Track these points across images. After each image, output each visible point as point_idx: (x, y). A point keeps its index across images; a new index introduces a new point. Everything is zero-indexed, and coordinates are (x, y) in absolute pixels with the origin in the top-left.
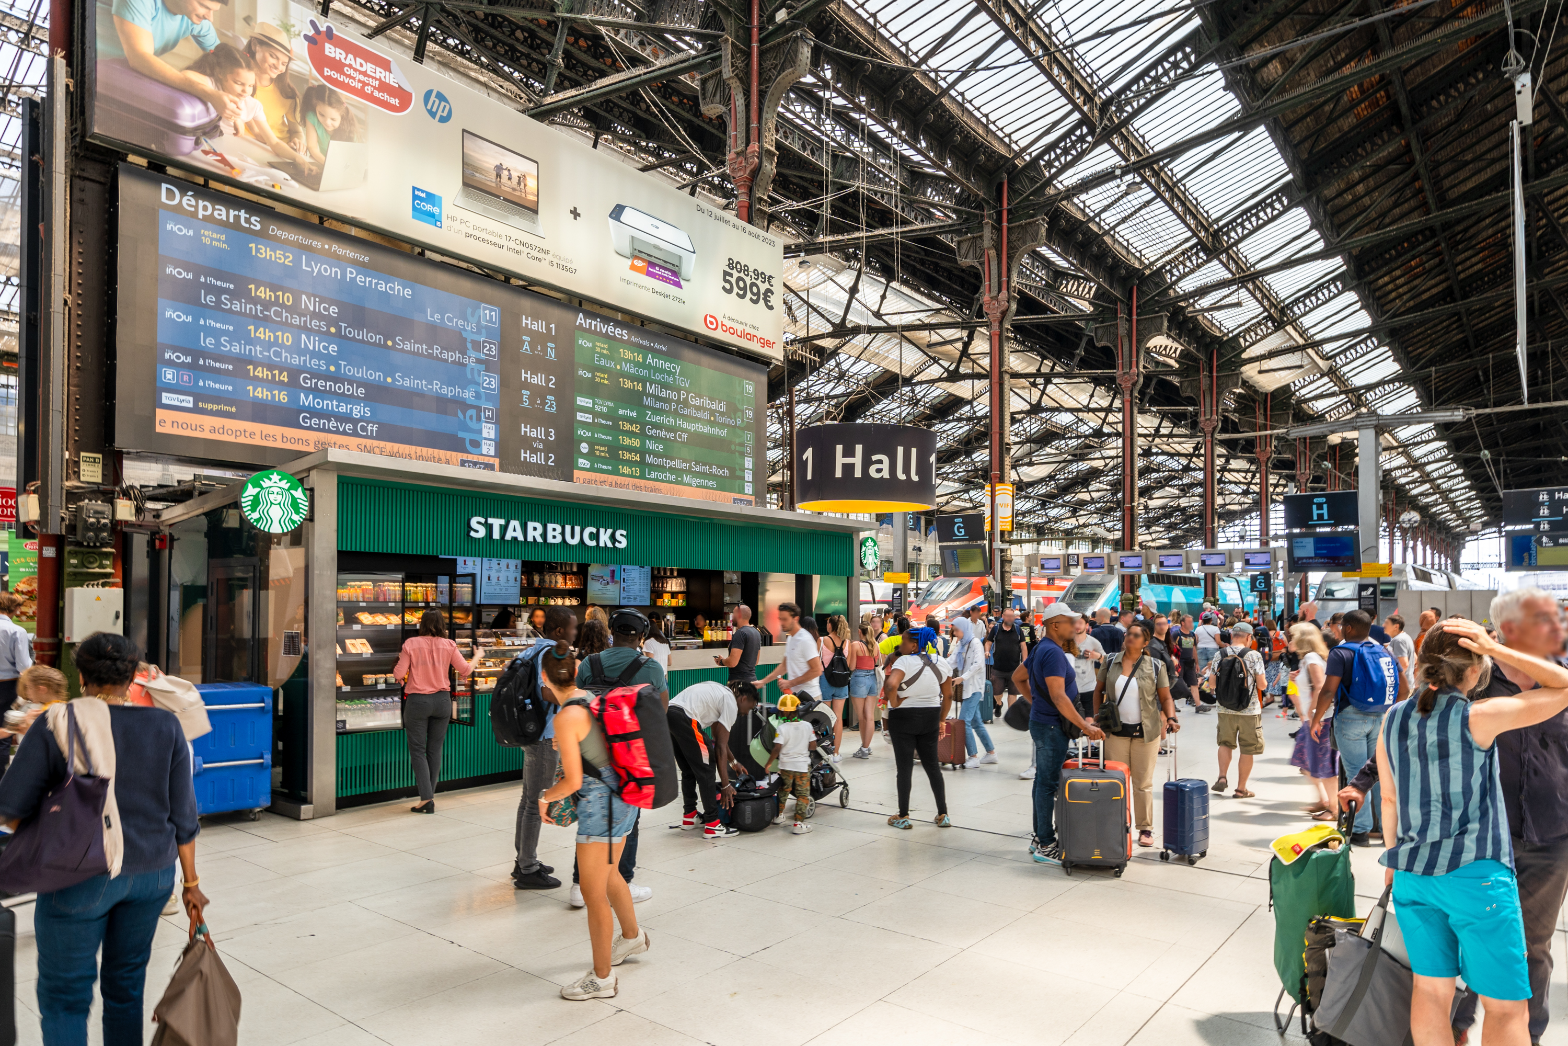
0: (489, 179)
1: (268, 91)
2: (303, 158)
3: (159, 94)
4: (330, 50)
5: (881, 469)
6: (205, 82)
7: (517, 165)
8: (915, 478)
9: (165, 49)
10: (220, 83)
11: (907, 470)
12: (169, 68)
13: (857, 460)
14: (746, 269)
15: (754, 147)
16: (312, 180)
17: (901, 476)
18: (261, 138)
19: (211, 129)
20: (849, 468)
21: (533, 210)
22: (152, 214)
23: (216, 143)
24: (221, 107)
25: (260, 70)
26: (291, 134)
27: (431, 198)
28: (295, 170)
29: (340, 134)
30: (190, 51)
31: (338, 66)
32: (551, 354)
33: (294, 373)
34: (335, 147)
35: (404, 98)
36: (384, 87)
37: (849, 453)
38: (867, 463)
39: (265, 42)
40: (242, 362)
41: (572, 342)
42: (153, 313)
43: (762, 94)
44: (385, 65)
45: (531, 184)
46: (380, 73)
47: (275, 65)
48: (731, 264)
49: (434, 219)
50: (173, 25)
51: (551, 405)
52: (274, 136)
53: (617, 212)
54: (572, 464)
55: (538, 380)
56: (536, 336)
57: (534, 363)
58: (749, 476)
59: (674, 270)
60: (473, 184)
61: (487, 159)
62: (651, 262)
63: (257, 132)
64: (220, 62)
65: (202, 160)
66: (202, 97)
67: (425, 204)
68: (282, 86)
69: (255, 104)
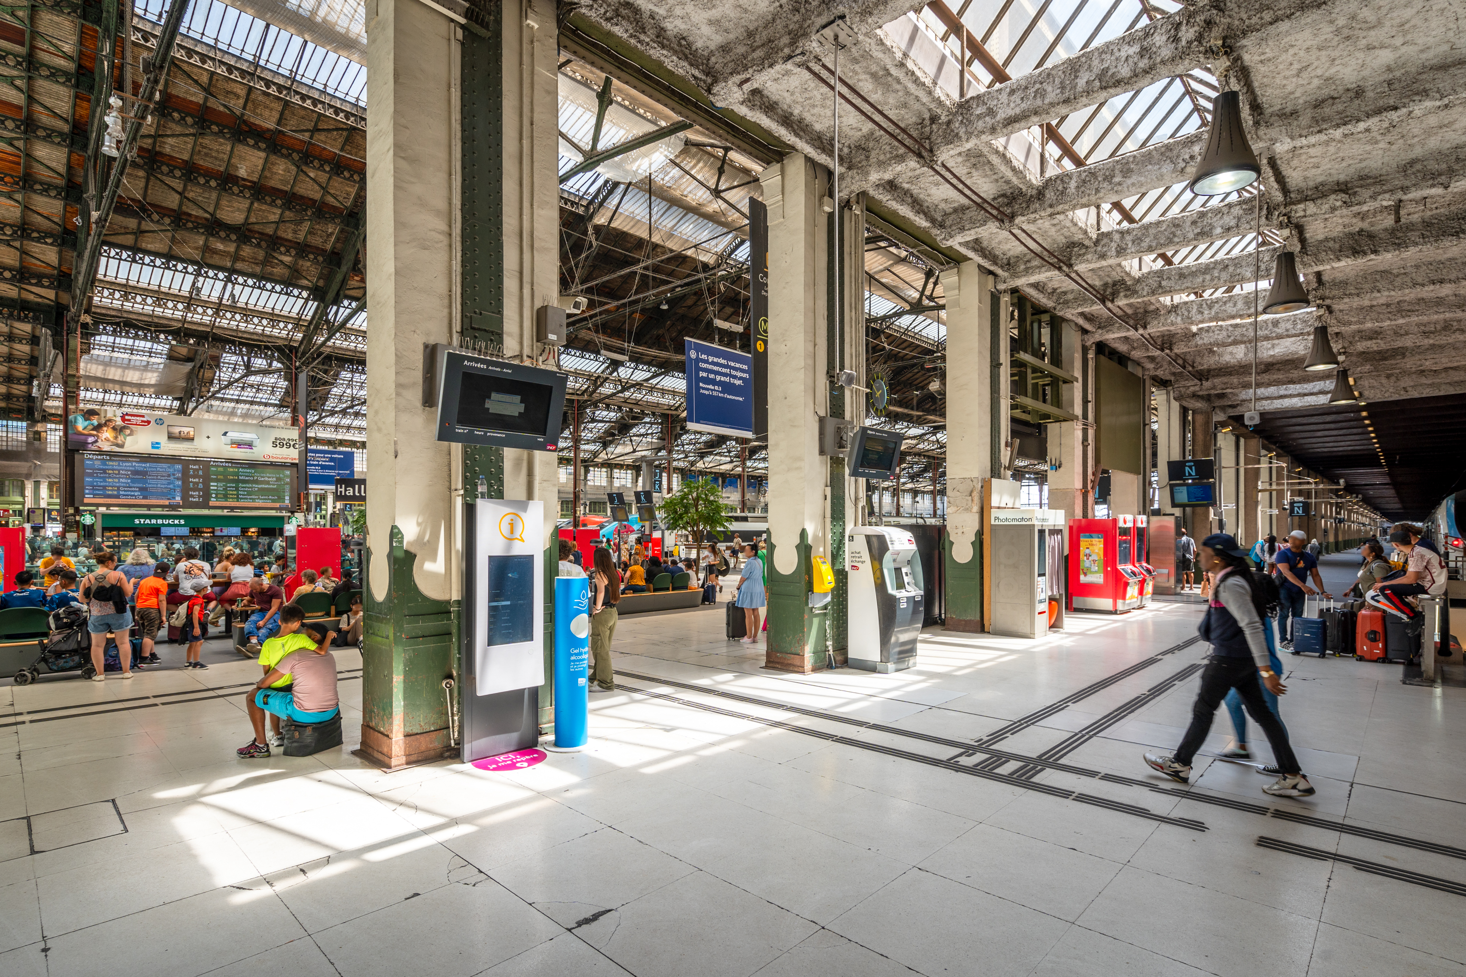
0: (177, 435)
1: (110, 430)
2: (120, 442)
3: (83, 437)
4: (127, 417)
6: (94, 433)
7: (186, 430)
9: (84, 429)
10: (98, 432)
12: (85, 432)
13: (343, 489)
14: (284, 439)
15: (293, 401)
16: (122, 446)
18: (109, 441)
19: (96, 441)
20: (341, 492)
21: (193, 439)
22: (82, 461)
23: (97, 444)
24: (98, 436)
25: (108, 426)
26: (116, 438)
27: (157, 443)
28: (118, 445)
30: (91, 427)
31: (129, 420)
32: (201, 473)
33: (118, 487)
34: (128, 438)
35: (149, 422)
36: (143, 422)
37: (341, 487)
38: (346, 490)
39: (110, 420)
40: (104, 487)
41: (208, 469)
42: (83, 480)
43: (296, 384)
44: (143, 416)
45: (192, 433)
46: (142, 419)
47: (112, 424)
48: (276, 439)
49: (158, 448)
50: (87, 423)
51: (201, 486)
52: (112, 439)
53: (225, 434)
54: (209, 500)
55: (196, 480)
56: (194, 470)
57: (194, 477)
58: (287, 498)
59: (250, 445)
60: (171, 437)
61: (176, 430)
62: (239, 444)
63: (107, 440)
64: (98, 428)
65: (93, 448)
66: (93, 436)
67: (155, 445)
68: (114, 428)
69: (107, 434)
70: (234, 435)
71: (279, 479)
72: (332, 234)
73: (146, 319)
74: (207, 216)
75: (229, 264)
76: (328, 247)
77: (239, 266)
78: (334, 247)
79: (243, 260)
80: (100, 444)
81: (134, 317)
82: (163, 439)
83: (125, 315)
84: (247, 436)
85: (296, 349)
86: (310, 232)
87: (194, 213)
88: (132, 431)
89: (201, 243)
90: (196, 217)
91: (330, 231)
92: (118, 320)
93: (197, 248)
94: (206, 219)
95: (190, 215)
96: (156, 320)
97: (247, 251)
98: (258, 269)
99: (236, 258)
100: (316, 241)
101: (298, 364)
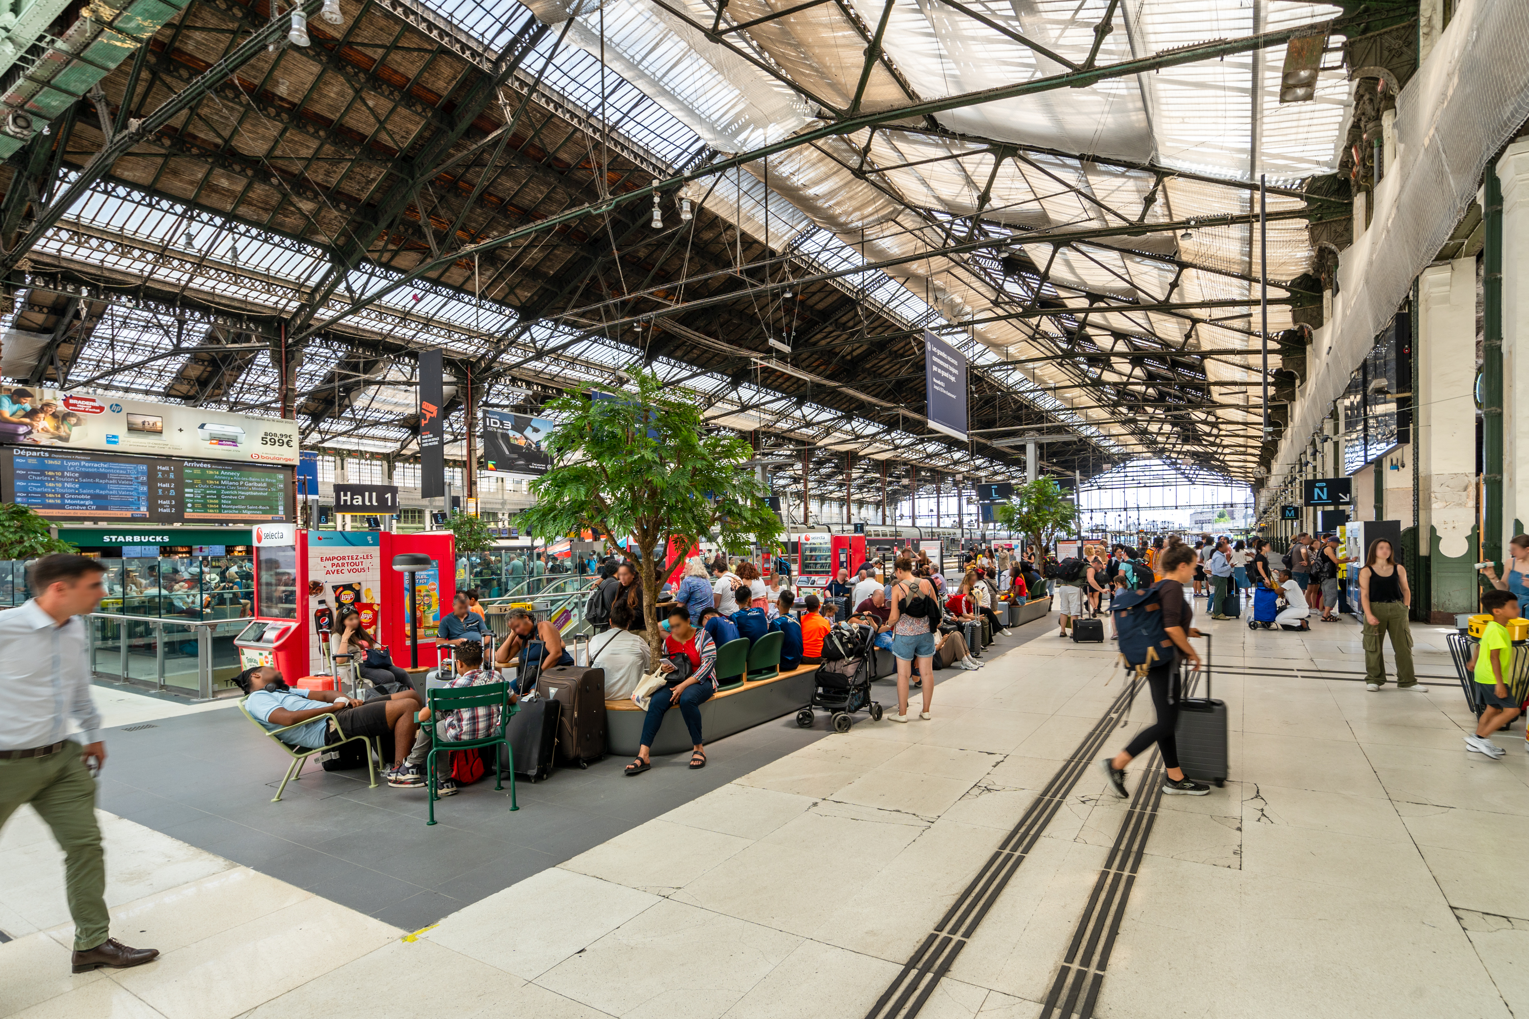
0: (141, 426)
1: (49, 418)
2: (63, 434)
3: (11, 426)
4: (71, 401)
5: (358, 501)
6: (27, 420)
7: (151, 420)
8: (375, 503)
9: (13, 415)
10: (32, 419)
11: (370, 500)
12: (14, 419)
13: (348, 498)
14: (276, 435)
15: (284, 387)
17: (367, 503)
18: (47, 431)
19: (30, 432)
20: (345, 501)
21: (161, 432)
22: (11, 458)
23: (31, 436)
24: (32, 426)
25: (46, 412)
26: (58, 428)
27: (114, 437)
28: (60, 438)
29: (75, 425)
30: (22, 413)
31: (75, 405)
32: (172, 476)
33: (64, 495)
34: (74, 428)
35: (102, 409)
36: (93, 407)
37: (345, 495)
38: (352, 499)
39: (48, 405)
40: (43, 494)
41: (182, 471)
42: (13, 484)
43: (287, 367)
44: (94, 401)
45: (159, 424)
46: (92, 404)
47: (51, 410)
48: (266, 434)
49: (115, 443)
50: (16, 407)
51: (172, 493)
52: (52, 430)
53: (202, 426)
54: (184, 511)
55: (167, 485)
56: (164, 472)
57: (164, 481)
58: (281, 508)
59: (234, 442)
60: (132, 429)
61: (138, 420)
62: (220, 440)
63: (45, 430)
64: (32, 414)
65: (26, 441)
66: (26, 424)
67: (112, 439)
68: (54, 416)
69: (44, 423)
70: (213, 428)
71: (270, 485)
72: (374, 180)
73: (93, 271)
74: (219, 141)
75: (229, 208)
76: (364, 196)
77: (242, 210)
78: (371, 197)
79: (250, 204)
80: (35, 436)
81: (77, 267)
82: (121, 431)
84: (230, 430)
85: (287, 321)
86: (347, 176)
87: (202, 135)
88: (79, 419)
89: (200, 176)
90: (204, 141)
91: (372, 176)
92: (55, 270)
93: (191, 183)
94: (217, 146)
95: (195, 137)
97: (259, 191)
98: (266, 217)
99: (242, 199)
100: (351, 188)
101: (290, 341)
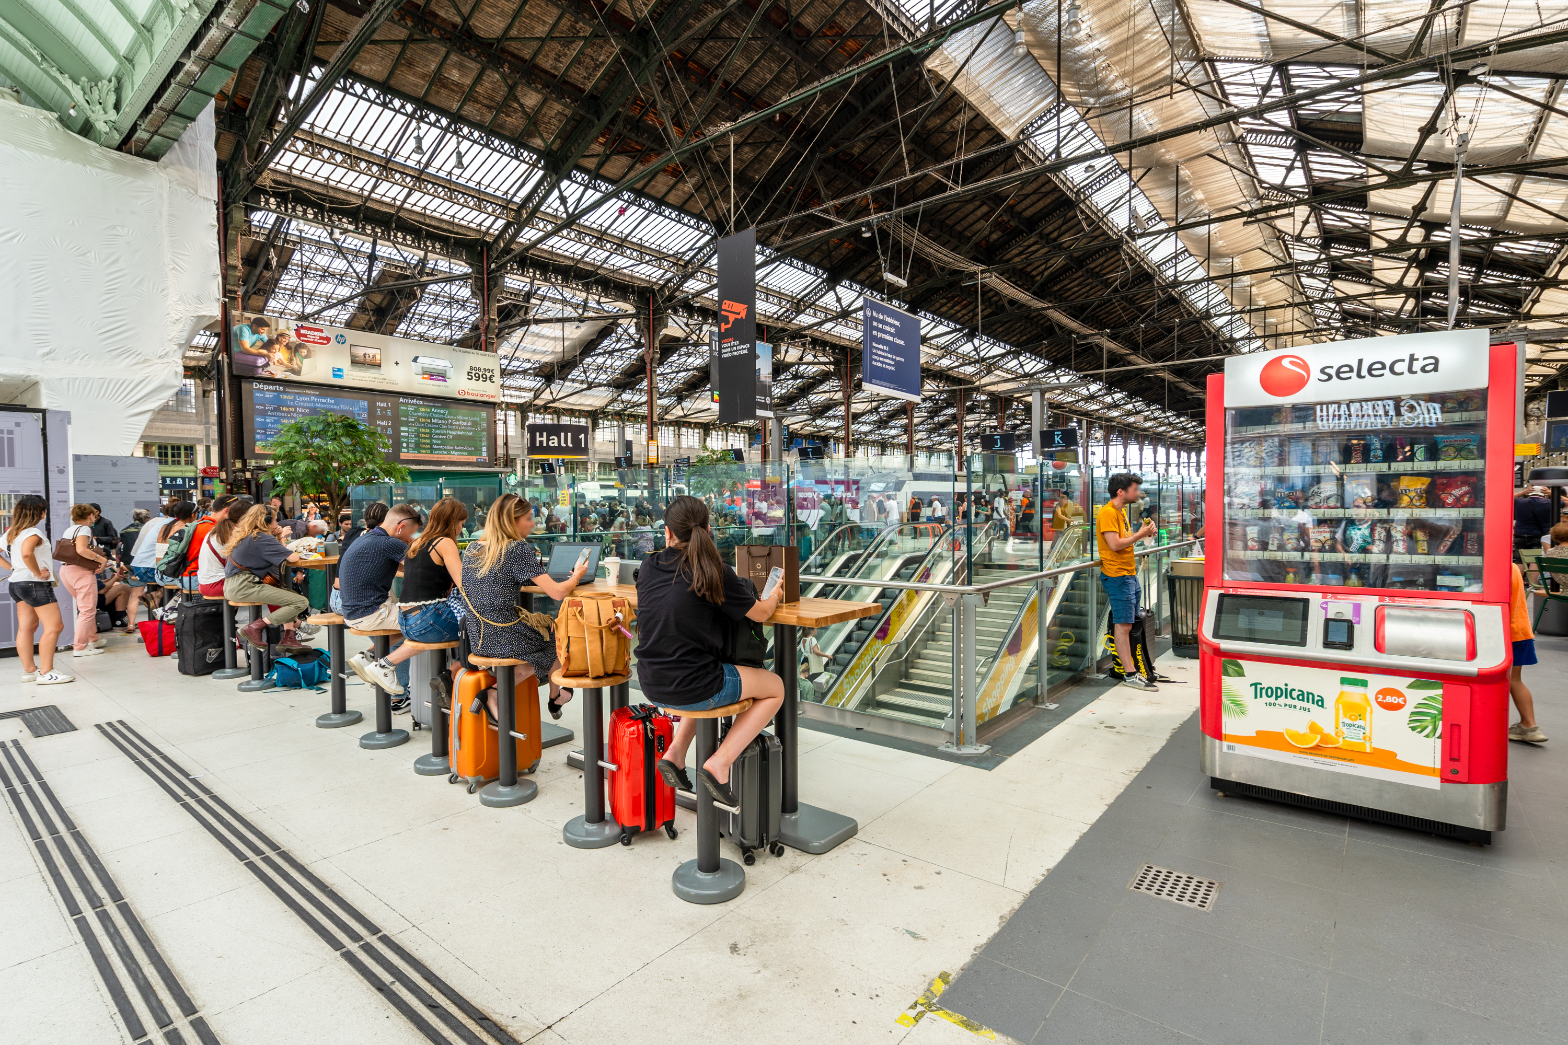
0: (362, 359)
1: (283, 349)
2: (295, 367)
3: (251, 358)
4: (302, 331)
5: (554, 442)
6: (264, 352)
7: (371, 352)
8: (570, 445)
9: (252, 346)
10: (269, 351)
11: (566, 442)
12: (254, 350)
13: (544, 439)
14: (480, 369)
15: (486, 317)
16: (297, 372)
17: (563, 445)
18: (282, 364)
19: (267, 365)
20: (541, 442)
21: (379, 366)
22: (251, 392)
23: (269, 369)
24: (269, 357)
25: (281, 343)
26: (291, 360)
27: (339, 370)
28: (293, 371)
29: (306, 357)
30: (260, 344)
31: (305, 336)
32: (389, 413)
34: (305, 361)
35: (328, 340)
36: (321, 338)
37: (541, 436)
38: (548, 440)
39: (282, 335)
41: (398, 408)
42: (253, 420)
43: (489, 295)
44: (321, 331)
45: (378, 357)
46: (320, 334)
47: (285, 341)
48: (471, 368)
49: (340, 376)
50: (255, 337)
51: (390, 431)
52: (286, 362)
53: (415, 359)
54: (400, 451)
55: (384, 423)
56: (383, 409)
57: (383, 418)
58: (484, 449)
59: (442, 376)
60: (355, 362)
61: (360, 352)
62: (432, 375)
63: (280, 363)
64: (269, 345)
65: (265, 374)
66: (263, 356)
67: (337, 372)
68: (288, 347)
69: (280, 354)
70: (426, 362)
71: (475, 424)
72: (602, 63)
73: (319, 190)
74: (458, 20)
75: (455, 106)
76: (589, 86)
77: (469, 110)
78: (595, 87)
79: (477, 101)
80: (271, 368)
82: (345, 363)
83: (295, 183)
84: (440, 364)
85: (489, 246)
86: (577, 61)
87: (442, 13)
88: (309, 351)
89: (433, 67)
90: (444, 20)
91: (602, 58)
92: (286, 189)
93: (423, 76)
94: (455, 26)
95: (436, 16)
96: (331, 193)
97: (487, 84)
98: (488, 117)
99: (469, 96)
100: (577, 76)
101: (493, 266)
